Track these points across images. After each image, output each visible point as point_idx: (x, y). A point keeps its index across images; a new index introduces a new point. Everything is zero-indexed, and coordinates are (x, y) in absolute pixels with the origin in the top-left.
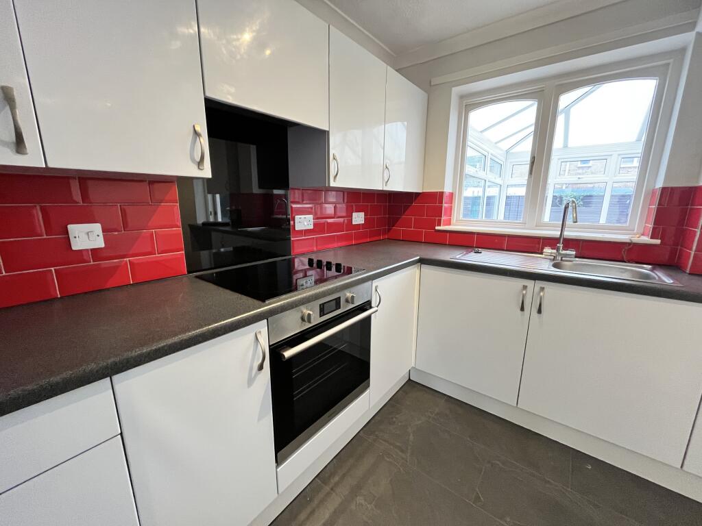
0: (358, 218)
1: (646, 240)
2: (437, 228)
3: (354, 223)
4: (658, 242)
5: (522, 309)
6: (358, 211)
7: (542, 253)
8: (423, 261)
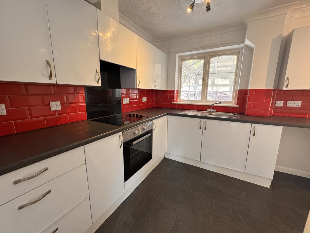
0: (144, 99)
1: (235, 106)
2: (173, 103)
3: (143, 101)
4: (238, 106)
5: (200, 128)
6: (144, 97)
7: (206, 111)
8: (168, 114)
